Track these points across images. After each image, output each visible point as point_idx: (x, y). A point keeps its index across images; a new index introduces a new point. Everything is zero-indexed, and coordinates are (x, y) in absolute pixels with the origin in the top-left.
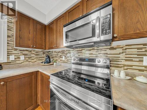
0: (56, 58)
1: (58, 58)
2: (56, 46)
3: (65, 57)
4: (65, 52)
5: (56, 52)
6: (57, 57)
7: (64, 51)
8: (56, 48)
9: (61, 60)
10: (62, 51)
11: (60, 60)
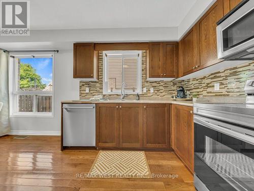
0: (198, 90)
1: (202, 89)
2: (199, 67)
3: (222, 84)
4: (222, 75)
5: (197, 80)
6: (198, 88)
7: (219, 72)
8: (199, 69)
9: (211, 92)
10: (212, 74)
11: (208, 93)
